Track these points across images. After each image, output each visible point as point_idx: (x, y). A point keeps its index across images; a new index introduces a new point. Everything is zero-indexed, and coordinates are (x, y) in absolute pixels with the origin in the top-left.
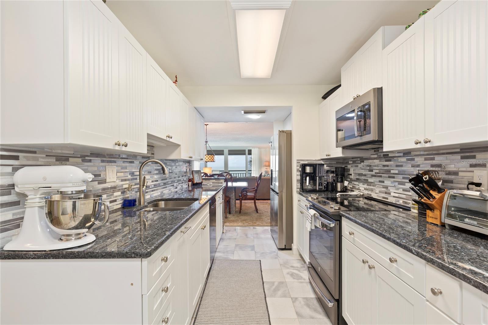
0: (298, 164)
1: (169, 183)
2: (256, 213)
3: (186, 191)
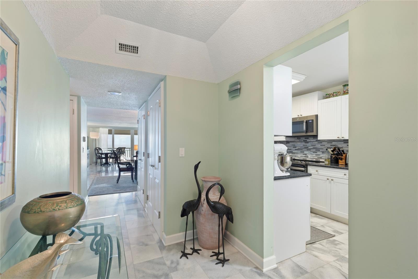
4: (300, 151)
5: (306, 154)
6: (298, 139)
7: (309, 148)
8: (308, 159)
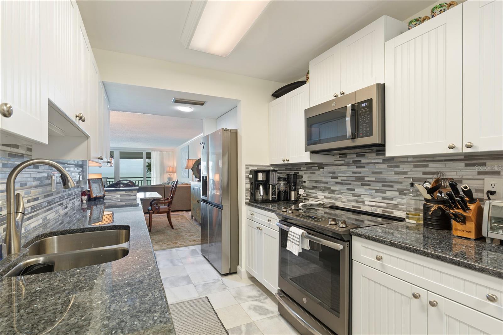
0: (247, 170)
1: (56, 201)
2: (171, 229)
3: (78, 210)
4: (345, 187)
5: (359, 196)
6: (341, 159)
7: (366, 179)
8: (363, 208)
